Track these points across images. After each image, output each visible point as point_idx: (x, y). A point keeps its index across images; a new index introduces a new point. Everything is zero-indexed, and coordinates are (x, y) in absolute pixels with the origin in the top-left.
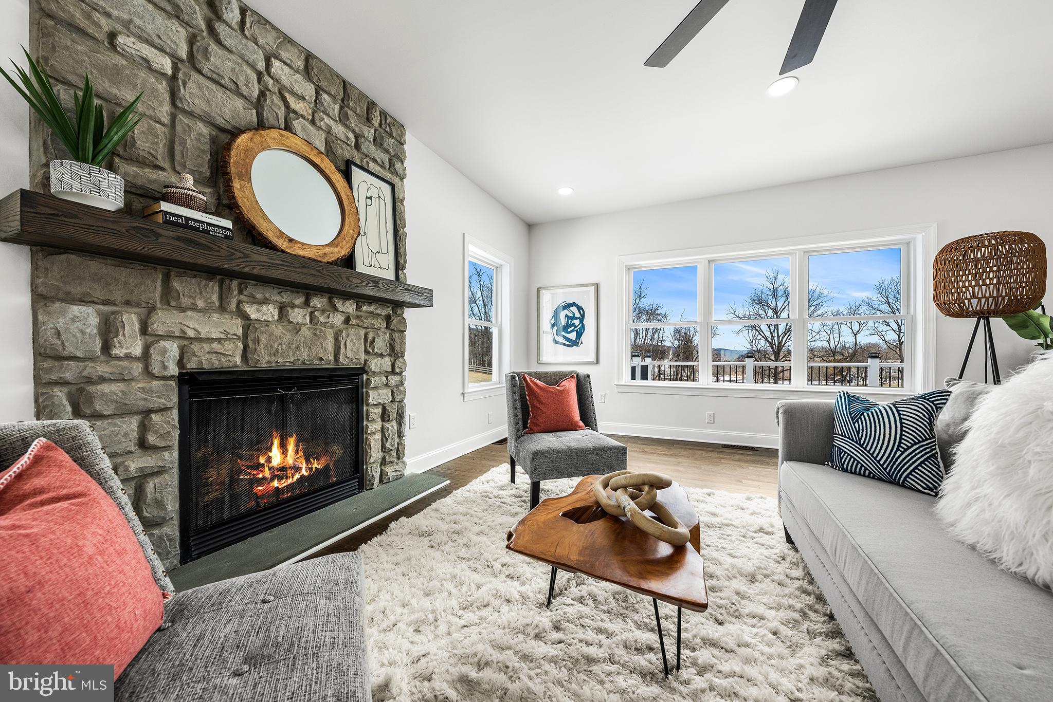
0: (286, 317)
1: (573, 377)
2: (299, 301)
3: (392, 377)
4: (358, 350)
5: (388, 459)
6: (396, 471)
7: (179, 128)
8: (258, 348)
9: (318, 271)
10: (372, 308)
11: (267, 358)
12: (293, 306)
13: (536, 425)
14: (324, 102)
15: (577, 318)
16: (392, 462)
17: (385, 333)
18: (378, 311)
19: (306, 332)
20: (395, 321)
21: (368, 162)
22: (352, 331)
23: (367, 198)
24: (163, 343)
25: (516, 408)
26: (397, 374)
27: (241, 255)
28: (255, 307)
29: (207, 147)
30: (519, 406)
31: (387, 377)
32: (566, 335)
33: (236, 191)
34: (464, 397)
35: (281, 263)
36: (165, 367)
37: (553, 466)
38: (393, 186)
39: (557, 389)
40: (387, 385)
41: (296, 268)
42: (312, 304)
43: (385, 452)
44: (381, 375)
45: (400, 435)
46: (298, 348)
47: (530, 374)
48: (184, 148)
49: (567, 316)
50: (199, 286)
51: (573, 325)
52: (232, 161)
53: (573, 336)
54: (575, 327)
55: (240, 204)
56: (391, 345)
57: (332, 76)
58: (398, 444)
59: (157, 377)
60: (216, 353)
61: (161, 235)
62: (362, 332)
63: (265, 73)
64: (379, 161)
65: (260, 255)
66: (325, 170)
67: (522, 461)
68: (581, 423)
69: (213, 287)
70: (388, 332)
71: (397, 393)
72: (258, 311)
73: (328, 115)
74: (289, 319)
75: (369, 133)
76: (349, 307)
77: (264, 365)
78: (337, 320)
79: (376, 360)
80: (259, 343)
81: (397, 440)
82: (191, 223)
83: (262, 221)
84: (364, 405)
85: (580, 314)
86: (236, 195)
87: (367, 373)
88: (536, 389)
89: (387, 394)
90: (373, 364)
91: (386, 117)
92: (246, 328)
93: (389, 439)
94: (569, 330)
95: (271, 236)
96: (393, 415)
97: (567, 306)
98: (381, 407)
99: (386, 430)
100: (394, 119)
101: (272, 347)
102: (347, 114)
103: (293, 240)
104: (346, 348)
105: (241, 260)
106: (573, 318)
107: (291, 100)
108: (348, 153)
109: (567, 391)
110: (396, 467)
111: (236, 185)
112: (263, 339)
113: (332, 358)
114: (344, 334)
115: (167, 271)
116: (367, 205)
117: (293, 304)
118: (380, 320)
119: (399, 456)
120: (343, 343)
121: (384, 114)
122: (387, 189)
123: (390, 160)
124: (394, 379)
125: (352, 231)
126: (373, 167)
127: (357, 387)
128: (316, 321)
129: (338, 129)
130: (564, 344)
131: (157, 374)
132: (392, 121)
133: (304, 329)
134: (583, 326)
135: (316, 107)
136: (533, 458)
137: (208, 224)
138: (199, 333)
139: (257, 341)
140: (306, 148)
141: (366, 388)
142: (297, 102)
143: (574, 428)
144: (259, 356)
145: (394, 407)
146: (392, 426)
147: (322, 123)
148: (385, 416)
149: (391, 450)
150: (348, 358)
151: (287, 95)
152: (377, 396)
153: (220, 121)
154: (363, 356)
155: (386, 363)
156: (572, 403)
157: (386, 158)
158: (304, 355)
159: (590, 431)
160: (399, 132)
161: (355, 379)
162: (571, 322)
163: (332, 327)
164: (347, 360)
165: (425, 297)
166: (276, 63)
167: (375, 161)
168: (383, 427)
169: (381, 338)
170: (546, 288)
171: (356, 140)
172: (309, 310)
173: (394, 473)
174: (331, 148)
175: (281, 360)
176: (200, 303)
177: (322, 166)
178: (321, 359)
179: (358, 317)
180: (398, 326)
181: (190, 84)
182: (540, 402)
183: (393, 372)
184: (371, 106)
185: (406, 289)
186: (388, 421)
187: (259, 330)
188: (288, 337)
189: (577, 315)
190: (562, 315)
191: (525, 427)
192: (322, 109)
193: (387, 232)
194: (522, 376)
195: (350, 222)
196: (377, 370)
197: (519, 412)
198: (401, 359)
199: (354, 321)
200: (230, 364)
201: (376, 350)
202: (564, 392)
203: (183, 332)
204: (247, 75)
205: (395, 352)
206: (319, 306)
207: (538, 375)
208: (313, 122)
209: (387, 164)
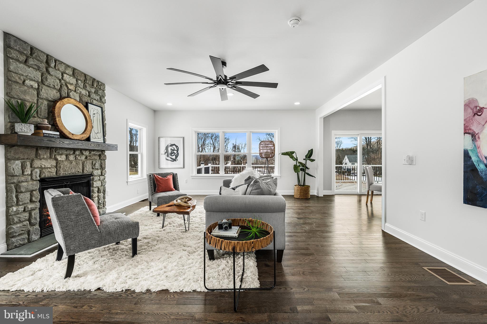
0: (68, 159)
1: (171, 174)
2: (72, 153)
3: (101, 177)
4: (90, 168)
5: (100, 207)
6: (103, 211)
7: (39, 104)
8: (60, 170)
9: (82, 144)
10: (94, 153)
11: (63, 173)
12: (70, 155)
13: (159, 190)
14: (79, 84)
15: (175, 150)
16: (101, 208)
17: (99, 161)
18: (97, 153)
19: (74, 163)
20: (102, 157)
21: (93, 101)
22: (88, 161)
23: (93, 114)
24: (36, 170)
25: (152, 185)
26: (103, 175)
27: (62, 142)
28: (60, 156)
29: (47, 108)
30: (153, 185)
31: (99, 177)
32: (171, 157)
33: (57, 121)
34: (127, 183)
35: (72, 143)
36: (36, 177)
37: (164, 201)
38: (102, 108)
39: (166, 179)
40: (99, 180)
41: (76, 144)
42: (76, 153)
43: (99, 204)
44: (97, 176)
45: (104, 198)
46: (71, 168)
47: (156, 174)
48: (41, 109)
49: (171, 149)
50: (45, 151)
51: (174, 153)
52: (56, 112)
53: (174, 157)
54: (175, 154)
55: (59, 126)
56: (101, 165)
57: (81, 74)
58: (104, 201)
59: (35, 180)
60: (50, 172)
61: (44, 140)
62: (91, 161)
63: (61, 79)
64: (97, 99)
65: (67, 142)
66: (81, 108)
67: (154, 201)
68: (174, 189)
69: (49, 151)
70: (100, 160)
71: (103, 183)
72: (60, 157)
73: (80, 87)
74: (69, 159)
75: (93, 90)
76: (87, 153)
77: (61, 175)
78: (83, 158)
79: (96, 171)
80: (60, 168)
81: (103, 200)
82: (50, 135)
83: (64, 130)
84: (92, 187)
85: (177, 149)
86: (57, 123)
87: (93, 176)
88: (159, 179)
89: (100, 183)
90: (95, 173)
91: (99, 83)
92: (57, 163)
93: (101, 199)
94: (172, 155)
95: (67, 134)
96: (102, 191)
97: (172, 145)
98: (97, 188)
99: (99, 196)
100: (102, 83)
101: (64, 169)
102: (86, 86)
103: (73, 134)
104: (86, 167)
105: (62, 144)
106: (174, 150)
107: (69, 86)
108: (86, 99)
109: (169, 179)
110: (103, 210)
111: (57, 119)
112: (62, 166)
113: (82, 171)
114: (85, 163)
115: (37, 148)
116: (93, 117)
117: (70, 154)
118: (97, 157)
119: (104, 206)
120: (85, 166)
121: (98, 82)
122: (100, 109)
123: (100, 98)
124: (102, 178)
125: (90, 128)
126: (95, 102)
127: (89, 181)
128: (77, 159)
129: (84, 92)
130: (171, 161)
131: (34, 179)
132: (101, 84)
133: (73, 162)
134: (178, 153)
135: (76, 85)
136: (158, 199)
137: (54, 134)
138: (45, 166)
139: (60, 167)
140: (75, 102)
141: (92, 181)
142: (71, 86)
143: (172, 190)
144: (61, 172)
145: (102, 188)
146: (101, 195)
147: (78, 91)
148: (99, 191)
149: (101, 203)
150: (87, 171)
151: (68, 84)
152: (96, 184)
153: (50, 99)
154: (91, 170)
155: (99, 172)
156: (171, 183)
157: (98, 98)
158: (73, 171)
159: (177, 191)
160: (103, 87)
161: (88, 178)
162: (173, 152)
163: (82, 160)
164: (86, 172)
165: (114, 148)
166: (65, 75)
167: (95, 99)
168: (98, 195)
169: (97, 163)
170: (162, 137)
171: (89, 94)
172: (75, 155)
173: (102, 212)
174: (81, 99)
175: (67, 173)
176: (45, 157)
177: (80, 107)
178: (79, 172)
179: (90, 156)
180: (103, 158)
181: (43, 90)
182: (160, 183)
183: (102, 175)
184: (94, 81)
185: (108, 146)
186: (100, 193)
187: (60, 164)
188: (69, 165)
189: (176, 149)
190: (169, 149)
191: (155, 191)
192: (78, 86)
193: (100, 125)
194: (153, 175)
195: (89, 125)
196: (96, 175)
197: (153, 187)
198: (104, 170)
199: (89, 158)
200: (53, 175)
201: (96, 167)
202: (168, 179)
203: (41, 166)
204: (57, 82)
205: (102, 168)
206: (78, 154)
207: (159, 174)
208: (75, 91)
209: (99, 100)
